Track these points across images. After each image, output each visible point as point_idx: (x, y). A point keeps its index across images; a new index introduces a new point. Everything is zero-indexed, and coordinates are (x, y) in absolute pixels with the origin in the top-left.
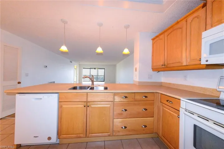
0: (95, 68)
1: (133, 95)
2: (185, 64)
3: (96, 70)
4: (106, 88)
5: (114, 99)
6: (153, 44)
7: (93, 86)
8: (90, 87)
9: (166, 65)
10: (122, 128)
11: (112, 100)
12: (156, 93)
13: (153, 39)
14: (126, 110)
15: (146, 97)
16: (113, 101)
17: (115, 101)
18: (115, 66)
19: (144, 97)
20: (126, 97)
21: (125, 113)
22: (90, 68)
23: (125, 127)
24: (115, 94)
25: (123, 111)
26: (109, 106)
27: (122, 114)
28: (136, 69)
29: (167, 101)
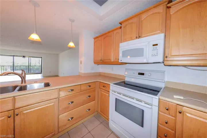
0: (24, 57)
1: (79, 86)
2: (112, 61)
3: (27, 58)
4: (47, 85)
5: (59, 94)
6: (95, 43)
7: (24, 84)
8: (17, 86)
9: (103, 60)
10: (69, 120)
11: (56, 96)
12: (97, 82)
13: (95, 38)
14: (72, 102)
15: (90, 86)
16: (58, 98)
17: (61, 96)
18: (57, 55)
19: (88, 87)
20: (72, 90)
21: (71, 105)
22: (14, 56)
23: (72, 118)
24: (60, 90)
25: (70, 104)
26: (53, 104)
27: (68, 107)
28: (81, 62)
29: (103, 86)
